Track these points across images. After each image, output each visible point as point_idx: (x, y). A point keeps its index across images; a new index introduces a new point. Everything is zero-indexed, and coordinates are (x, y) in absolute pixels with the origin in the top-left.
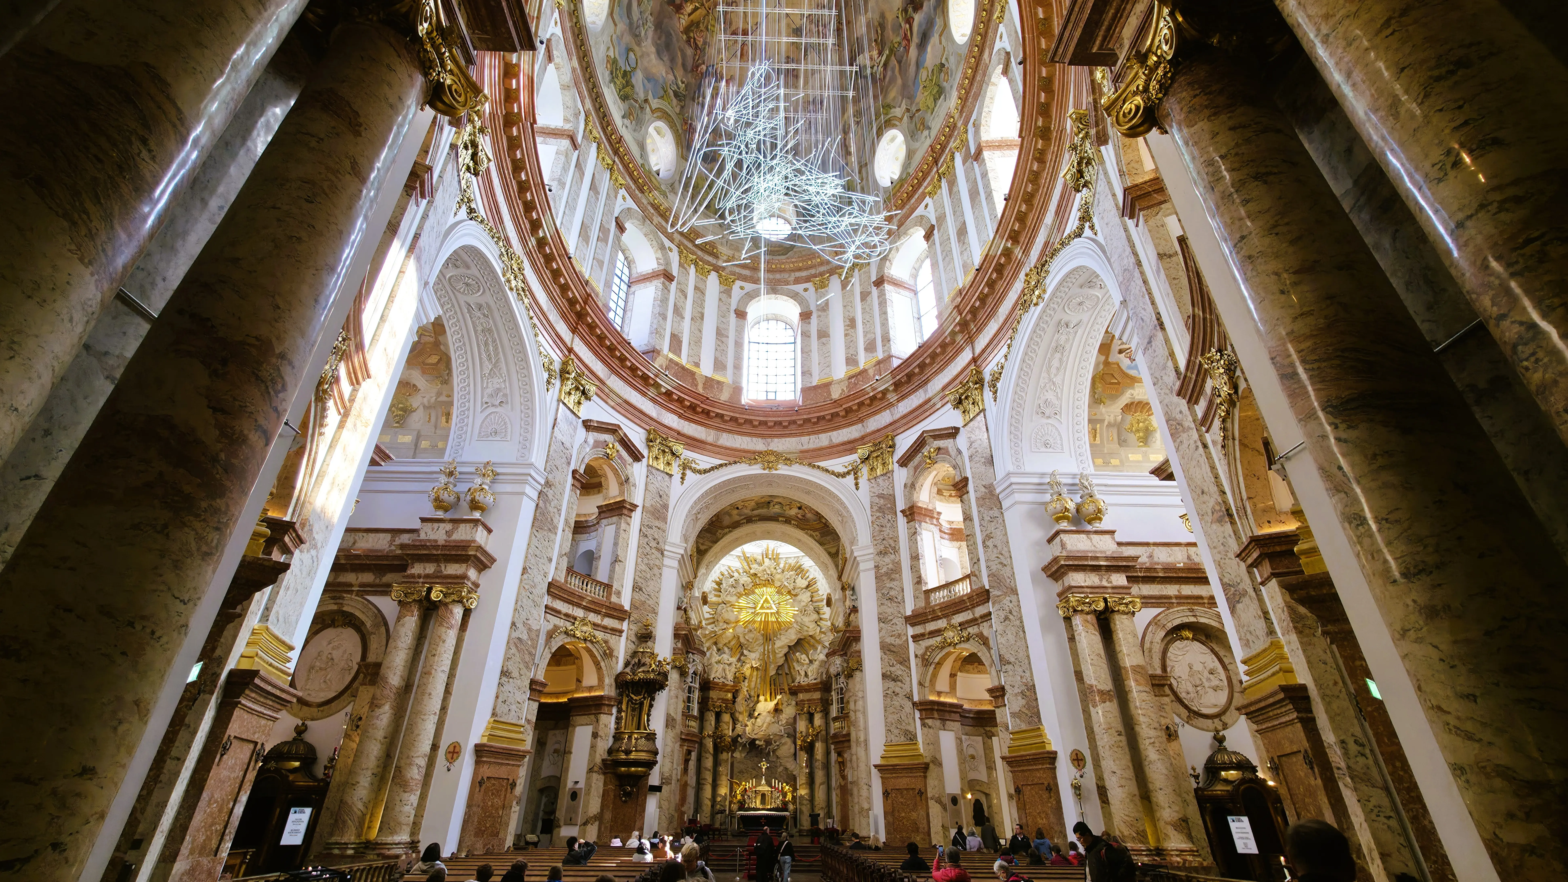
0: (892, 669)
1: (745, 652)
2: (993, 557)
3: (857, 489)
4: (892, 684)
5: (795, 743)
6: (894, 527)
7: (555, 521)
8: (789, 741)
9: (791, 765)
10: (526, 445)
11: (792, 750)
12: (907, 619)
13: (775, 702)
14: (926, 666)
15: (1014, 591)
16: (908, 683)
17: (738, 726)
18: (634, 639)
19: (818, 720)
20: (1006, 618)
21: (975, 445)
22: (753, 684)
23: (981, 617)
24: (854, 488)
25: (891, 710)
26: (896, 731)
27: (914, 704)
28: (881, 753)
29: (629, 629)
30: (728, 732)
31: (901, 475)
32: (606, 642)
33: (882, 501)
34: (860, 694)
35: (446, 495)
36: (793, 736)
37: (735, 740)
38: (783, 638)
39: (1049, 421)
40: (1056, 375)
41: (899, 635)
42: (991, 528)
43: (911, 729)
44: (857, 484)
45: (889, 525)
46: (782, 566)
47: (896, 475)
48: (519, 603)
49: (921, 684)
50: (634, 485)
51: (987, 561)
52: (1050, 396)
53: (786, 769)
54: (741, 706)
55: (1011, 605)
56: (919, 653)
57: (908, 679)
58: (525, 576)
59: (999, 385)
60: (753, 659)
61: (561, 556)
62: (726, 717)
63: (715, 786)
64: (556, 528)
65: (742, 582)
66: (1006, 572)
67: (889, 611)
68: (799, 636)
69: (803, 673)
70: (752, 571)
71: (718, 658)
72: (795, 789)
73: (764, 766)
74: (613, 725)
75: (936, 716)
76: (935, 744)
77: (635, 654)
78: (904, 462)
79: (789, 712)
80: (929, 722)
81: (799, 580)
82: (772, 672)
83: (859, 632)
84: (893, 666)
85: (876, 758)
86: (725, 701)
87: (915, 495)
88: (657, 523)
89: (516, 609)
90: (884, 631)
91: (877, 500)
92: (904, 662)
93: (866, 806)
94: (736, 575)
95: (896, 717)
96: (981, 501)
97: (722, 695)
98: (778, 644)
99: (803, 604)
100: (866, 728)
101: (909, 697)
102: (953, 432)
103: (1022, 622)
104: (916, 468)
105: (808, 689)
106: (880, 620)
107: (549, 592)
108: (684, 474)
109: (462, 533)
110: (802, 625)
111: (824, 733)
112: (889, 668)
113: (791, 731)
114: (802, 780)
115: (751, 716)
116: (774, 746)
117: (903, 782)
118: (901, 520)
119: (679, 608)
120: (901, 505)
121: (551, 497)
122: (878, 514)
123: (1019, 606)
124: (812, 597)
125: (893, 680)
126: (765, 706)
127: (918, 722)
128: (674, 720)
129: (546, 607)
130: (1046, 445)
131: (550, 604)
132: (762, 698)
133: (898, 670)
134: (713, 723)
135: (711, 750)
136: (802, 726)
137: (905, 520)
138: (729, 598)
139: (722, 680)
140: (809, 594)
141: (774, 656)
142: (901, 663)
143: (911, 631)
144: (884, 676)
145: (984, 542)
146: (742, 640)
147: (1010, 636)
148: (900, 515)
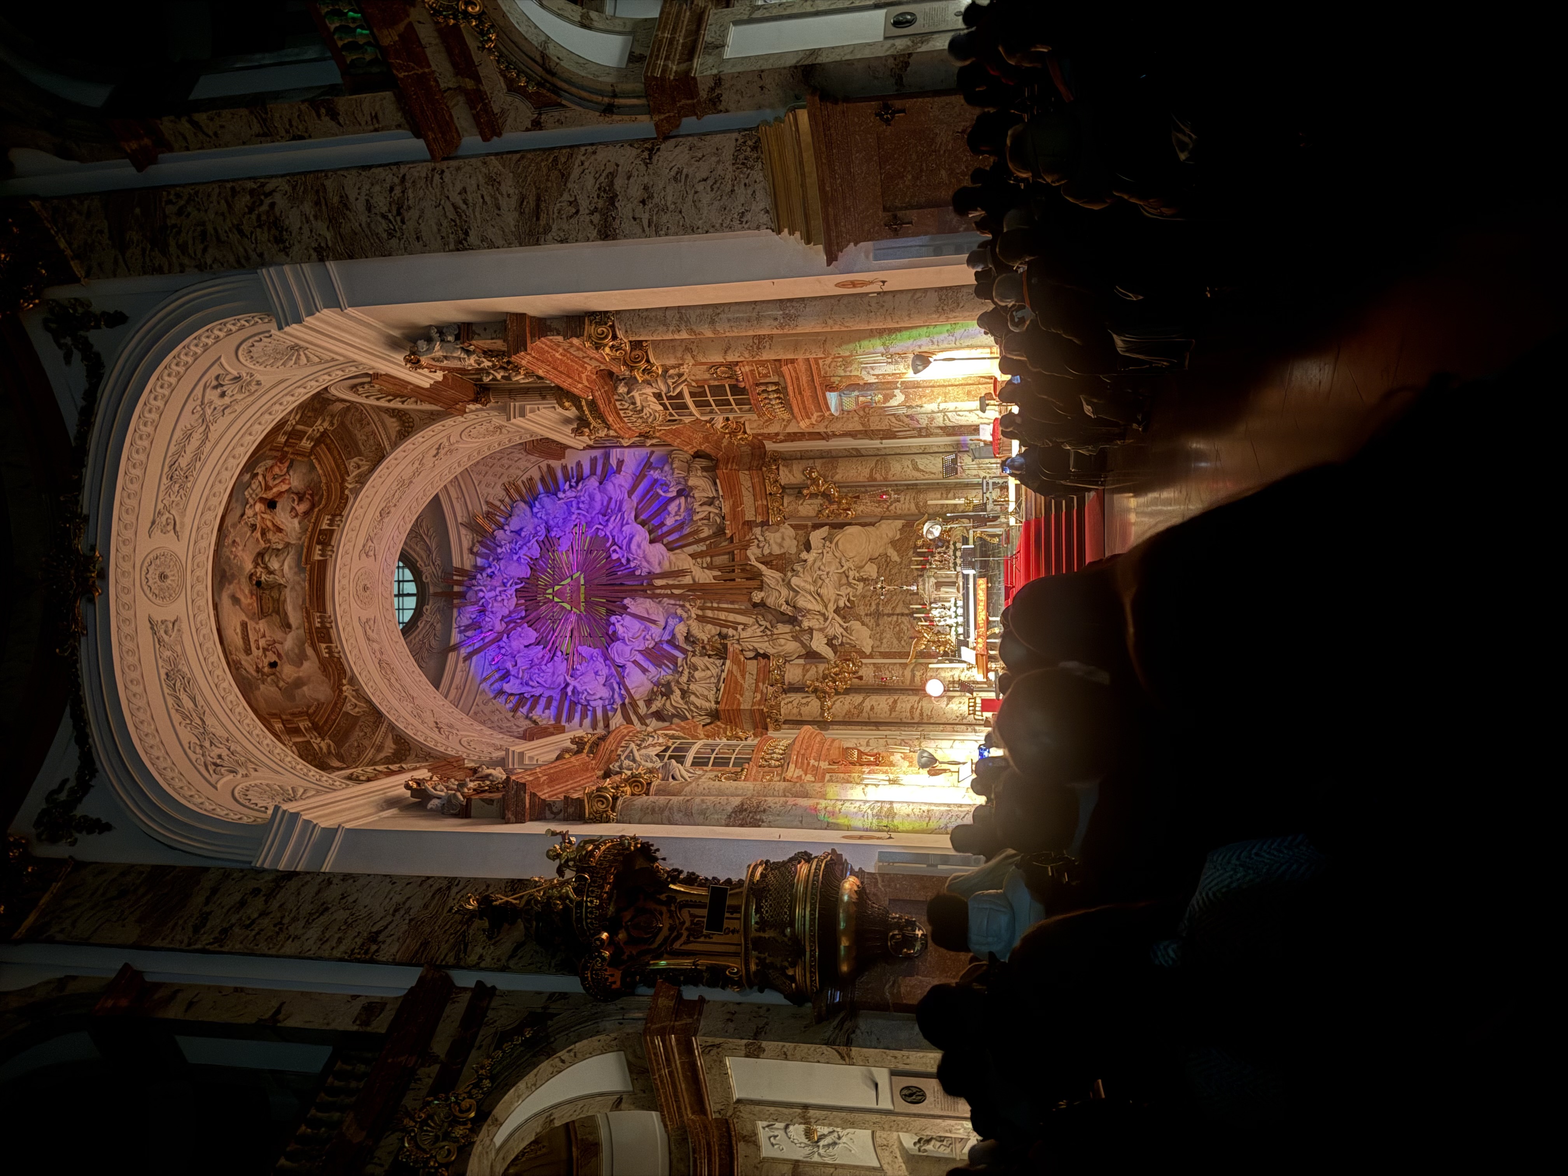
4: (624, 208)
84: (574, 203)
112: (584, 216)
125: (612, 200)
142: (565, 177)
144: (607, 233)
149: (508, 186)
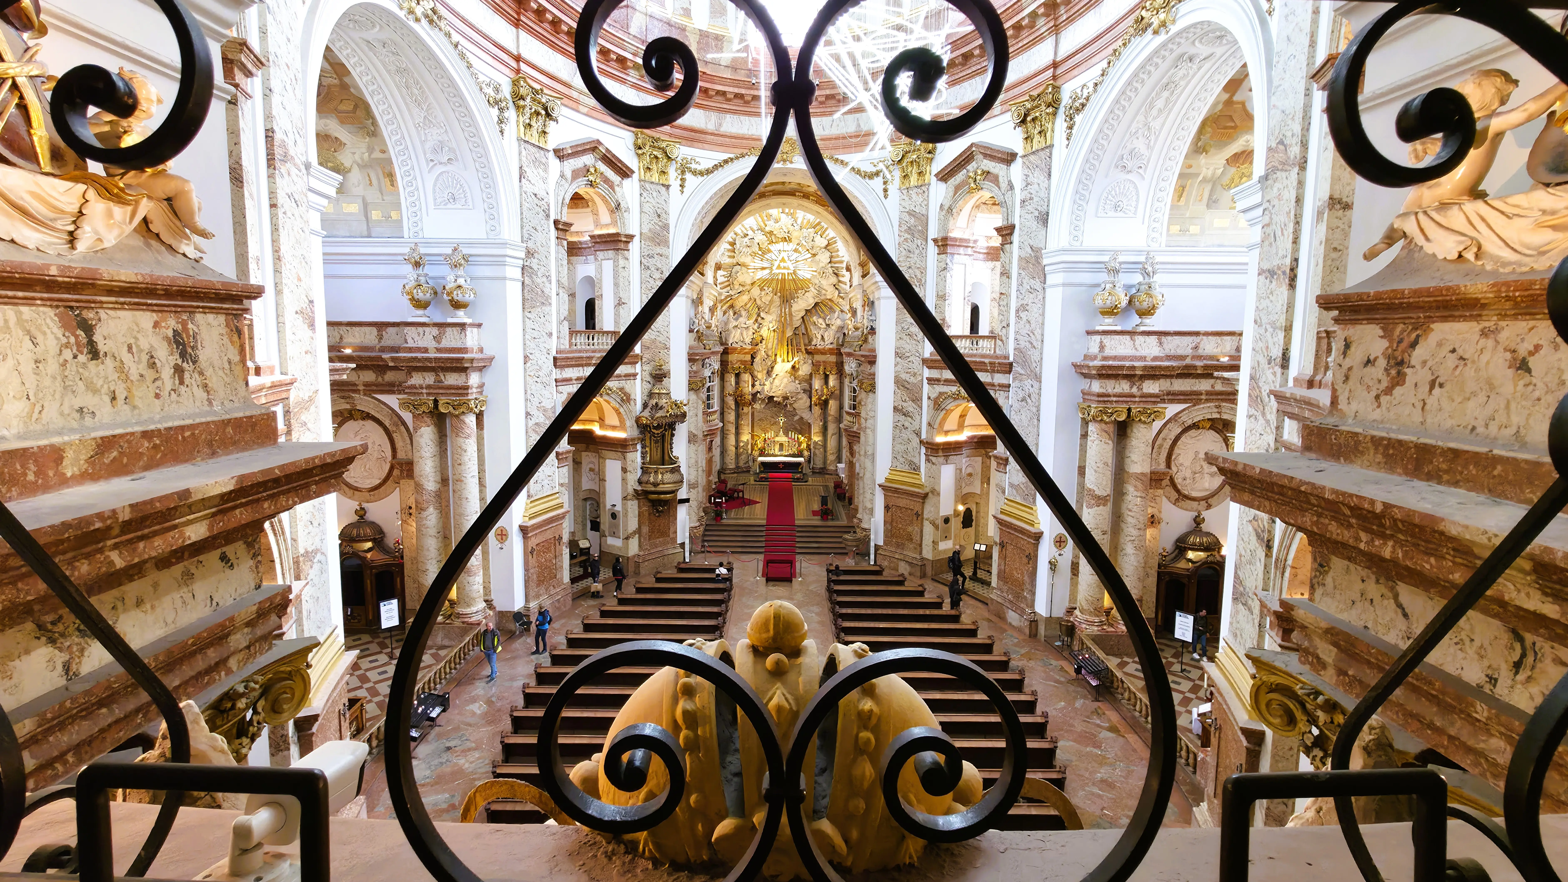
0: (905, 404)
1: (762, 315)
2: (1024, 332)
3: (886, 197)
5: (810, 398)
6: (923, 256)
7: (546, 291)
8: (805, 397)
9: (806, 416)
10: (492, 214)
11: (808, 404)
12: (925, 361)
13: (792, 363)
14: (937, 409)
15: (1038, 378)
16: (918, 420)
17: (757, 383)
18: (649, 379)
19: (832, 381)
20: (1024, 399)
21: (1033, 189)
22: (770, 346)
23: (1000, 385)
24: (881, 194)
25: (900, 440)
26: (902, 460)
27: (921, 442)
28: (886, 475)
29: (642, 370)
30: (748, 389)
31: (939, 192)
32: (621, 389)
33: (912, 221)
34: (871, 414)
35: (421, 294)
36: (809, 392)
37: (754, 395)
38: (800, 301)
39: (1130, 176)
40: (1154, 118)
41: (915, 375)
42: (1029, 299)
43: (916, 460)
44: (885, 190)
45: (917, 252)
46: (799, 222)
47: (932, 189)
48: (529, 392)
49: (929, 424)
50: (627, 210)
51: (1017, 333)
52: (1140, 145)
53: (802, 418)
54: (759, 366)
55: (1031, 390)
56: (933, 396)
57: (918, 417)
58: (528, 364)
59: (1078, 119)
60: (770, 322)
61: (560, 323)
62: (746, 377)
63: (738, 434)
64: (548, 298)
65: (756, 241)
66: (1034, 355)
67: (907, 347)
68: (817, 300)
69: (820, 337)
70: (768, 229)
71: (735, 323)
72: (810, 439)
73: (782, 420)
74: (639, 460)
75: (941, 454)
76: (935, 477)
77: (651, 395)
78: (945, 176)
79: (805, 369)
80: (933, 459)
81: (818, 238)
82: (789, 333)
83: (875, 357)
84: (905, 401)
85: (880, 479)
86: (743, 362)
87: (951, 222)
88: (658, 250)
89: (526, 400)
90: (899, 366)
91: (907, 218)
92: (917, 400)
93: (869, 506)
94: (750, 233)
95: (903, 447)
96: (1024, 262)
97: (742, 357)
98: (795, 307)
99: (822, 265)
100: (874, 444)
101: (918, 434)
102: (1009, 158)
103: (1038, 411)
104: (957, 188)
105: (823, 352)
106: (897, 354)
107: (555, 365)
108: (683, 180)
109: (451, 339)
110: (820, 289)
111: (837, 392)
112: (901, 403)
113: (808, 388)
114: (816, 429)
115: (769, 373)
116: (791, 401)
117: (903, 502)
118: (932, 249)
119: (691, 331)
120: (933, 232)
121: (535, 267)
122: (906, 236)
123: (1039, 395)
124: (831, 257)
126: (782, 367)
127: (923, 457)
128: (695, 436)
129: (556, 381)
130: (1116, 207)
131: (559, 377)
132: (779, 359)
133: (910, 406)
134: (733, 383)
135: (733, 407)
136: (817, 384)
137: (936, 250)
138: (742, 260)
139: (740, 344)
140: (828, 254)
141: (791, 319)
142: (913, 401)
143: (927, 373)
145: (1017, 311)
146: (759, 302)
147: (1023, 417)
148: (931, 243)
149: (912, 380)
